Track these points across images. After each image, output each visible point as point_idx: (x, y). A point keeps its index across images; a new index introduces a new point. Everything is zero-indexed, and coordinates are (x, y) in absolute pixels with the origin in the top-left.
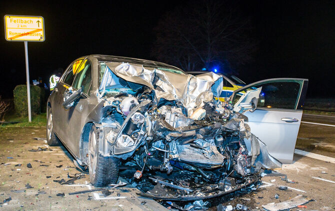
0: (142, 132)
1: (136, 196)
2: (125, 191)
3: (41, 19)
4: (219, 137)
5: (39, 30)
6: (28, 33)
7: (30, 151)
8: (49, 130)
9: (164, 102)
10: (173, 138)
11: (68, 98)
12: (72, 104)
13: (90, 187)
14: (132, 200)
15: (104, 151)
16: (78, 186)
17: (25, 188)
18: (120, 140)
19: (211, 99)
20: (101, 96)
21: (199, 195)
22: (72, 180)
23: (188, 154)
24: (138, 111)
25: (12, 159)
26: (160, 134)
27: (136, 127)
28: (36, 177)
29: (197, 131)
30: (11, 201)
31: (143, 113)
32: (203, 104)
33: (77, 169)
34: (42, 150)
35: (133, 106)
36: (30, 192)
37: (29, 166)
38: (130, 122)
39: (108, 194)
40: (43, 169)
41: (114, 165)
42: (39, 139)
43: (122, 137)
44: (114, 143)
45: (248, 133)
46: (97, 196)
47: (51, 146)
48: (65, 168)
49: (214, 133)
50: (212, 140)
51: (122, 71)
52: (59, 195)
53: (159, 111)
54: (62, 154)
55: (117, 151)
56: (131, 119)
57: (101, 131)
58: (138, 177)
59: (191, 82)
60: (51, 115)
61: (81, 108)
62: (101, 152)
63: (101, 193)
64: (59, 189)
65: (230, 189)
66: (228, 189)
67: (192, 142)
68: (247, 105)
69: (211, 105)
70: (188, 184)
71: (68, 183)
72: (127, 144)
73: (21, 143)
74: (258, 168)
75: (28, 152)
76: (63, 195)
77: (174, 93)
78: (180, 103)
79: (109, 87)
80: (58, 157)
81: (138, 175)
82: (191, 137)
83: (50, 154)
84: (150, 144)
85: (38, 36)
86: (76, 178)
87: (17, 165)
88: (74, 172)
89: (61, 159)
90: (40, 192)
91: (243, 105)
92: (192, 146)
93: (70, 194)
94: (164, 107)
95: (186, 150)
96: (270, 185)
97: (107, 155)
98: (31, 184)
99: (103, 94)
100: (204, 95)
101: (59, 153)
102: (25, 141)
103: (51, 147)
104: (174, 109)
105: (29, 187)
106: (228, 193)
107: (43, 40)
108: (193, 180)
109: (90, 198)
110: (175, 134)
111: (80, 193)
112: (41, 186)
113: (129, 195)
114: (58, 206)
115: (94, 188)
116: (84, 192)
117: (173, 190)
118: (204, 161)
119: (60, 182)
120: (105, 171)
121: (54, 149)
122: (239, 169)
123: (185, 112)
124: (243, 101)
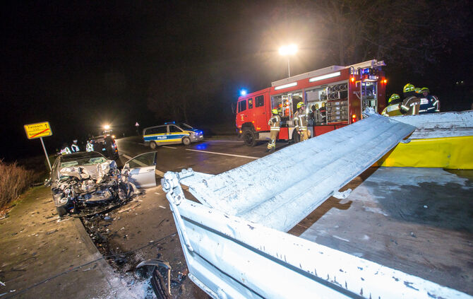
2: (70, 217)
5: (47, 129)
6: (41, 133)
9: (83, 180)
13: (58, 218)
19: (107, 172)
22: (53, 216)
25: (32, 211)
28: (38, 218)
31: (70, 188)
32: (103, 176)
35: (66, 186)
36: (33, 225)
37: (38, 213)
39: (63, 219)
41: (63, 209)
43: (62, 199)
44: (60, 202)
46: (58, 221)
50: (107, 190)
52: (43, 223)
55: (62, 204)
56: (64, 192)
64: (46, 221)
65: (111, 207)
67: (95, 193)
69: (107, 175)
71: (50, 217)
75: (43, 204)
78: (92, 177)
84: (75, 199)
90: (37, 224)
95: (93, 197)
96: (134, 200)
97: (59, 206)
104: (90, 181)
105: (33, 223)
106: (109, 209)
107: (51, 134)
109: (55, 223)
110: (85, 193)
111: (52, 221)
119: (47, 218)
120: (61, 211)
122: (121, 198)
123: (95, 181)
124: (125, 168)
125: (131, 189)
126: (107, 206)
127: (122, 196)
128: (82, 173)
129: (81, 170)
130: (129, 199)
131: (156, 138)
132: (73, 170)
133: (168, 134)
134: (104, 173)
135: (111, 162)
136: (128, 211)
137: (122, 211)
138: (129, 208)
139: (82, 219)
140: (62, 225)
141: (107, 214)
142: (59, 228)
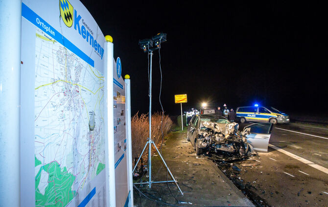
2: (205, 157)
4: (234, 143)
5: (185, 99)
6: (182, 100)
7: (182, 142)
9: (216, 133)
11: (191, 130)
12: (192, 132)
13: (196, 155)
14: (206, 159)
16: (193, 154)
18: (202, 144)
19: (233, 131)
20: (200, 130)
22: (192, 153)
23: (222, 148)
25: (178, 145)
26: (213, 143)
27: (207, 141)
31: (209, 137)
34: (186, 142)
35: (206, 135)
36: (182, 155)
39: (200, 157)
41: (201, 150)
42: (185, 138)
44: (201, 145)
45: (246, 142)
46: (197, 157)
48: (191, 149)
49: (232, 142)
50: (231, 144)
51: (205, 124)
53: (215, 136)
56: (205, 138)
57: (198, 141)
58: (208, 154)
59: (227, 126)
60: (188, 132)
61: (195, 133)
62: (198, 146)
64: (189, 155)
66: (234, 159)
69: (232, 133)
72: (204, 145)
73: (180, 140)
74: (248, 154)
77: (221, 129)
78: (222, 133)
83: (188, 144)
84: (211, 145)
85: (185, 101)
87: (179, 147)
88: (193, 151)
90: (184, 155)
91: (246, 133)
92: (224, 146)
93: (191, 156)
96: (251, 159)
97: (200, 147)
103: (188, 142)
104: (220, 135)
105: (181, 153)
107: (187, 102)
109: (195, 158)
110: (218, 143)
111: (193, 156)
114: (187, 159)
117: (217, 158)
120: (199, 151)
122: (240, 153)
123: (224, 136)
124: (246, 131)
125: (249, 149)
126: (230, 157)
127: (242, 153)
128: (215, 128)
129: (215, 125)
130: (247, 157)
131: (246, 115)
132: (211, 125)
133: (257, 114)
134: (230, 131)
135: (236, 124)
136: (251, 167)
137: (244, 165)
138: (250, 165)
139: (214, 162)
140: (201, 161)
141: (232, 164)
142: (200, 163)
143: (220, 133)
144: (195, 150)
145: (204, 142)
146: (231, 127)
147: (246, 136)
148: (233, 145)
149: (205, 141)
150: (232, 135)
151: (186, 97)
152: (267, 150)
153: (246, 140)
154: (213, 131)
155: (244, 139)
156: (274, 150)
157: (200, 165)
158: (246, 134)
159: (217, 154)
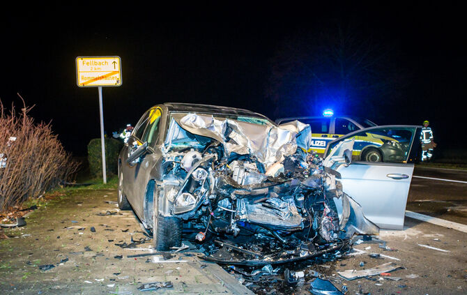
0: (203, 190)
1: (199, 260)
2: (189, 255)
3: (117, 60)
4: (300, 196)
5: (115, 72)
6: (103, 77)
7: (98, 215)
8: (120, 192)
9: (236, 157)
10: (239, 196)
11: (132, 153)
12: (138, 160)
13: (152, 251)
14: (193, 264)
15: (164, 211)
16: (140, 249)
17: (83, 250)
18: (180, 199)
19: (293, 152)
20: (167, 151)
21: (266, 260)
22: (134, 244)
23: (257, 214)
24: (200, 167)
25: (77, 224)
26: (224, 191)
28: (97, 241)
29: (271, 189)
30: (67, 262)
31: (207, 169)
32: (283, 159)
33: (145, 234)
34: (111, 214)
36: (87, 254)
37: (93, 230)
38: (191, 178)
39: (169, 257)
40: (108, 233)
41: (176, 226)
42: (110, 202)
43: (182, 196)
44: (174, 202)
45: (340, 192)
46: (157, 259)
47: (122, 209)
48: (131, 233)
49: (293, 192)
50: (291, 200)
51: (188, 123)
52: (116, 257)
53: (230, 167)
54: (133, 218)
55: (178, 210)
56: (191, 175)
57: (162, 189)
58: (201, 240)
59: (271, 133)
60: (122, 174)
61: (147, 164)
62: (161, 212)
63: (162, 257)
64: (119, 251)
65: (306, 254)
66: (304, 254)
67: (264, 201)
68: (340, 158)
69: (293, 159)
70: (261, 249)
71: (129, 246)
72: (188, 203)
73: (89, 207)
74: (349, 233)
75: (96, 216)
76: (121, 257)
77: (249, 145)
78: (254, 157)
79: (175, 141)
80: (128, 221)
81: (200, 237)
82: (263, 195)
83: (119, 218)
84: (214, 203)
85: (115, 80)
86: (139, 242)
87: (80, 229)
89: (129, 224)
90: (98, 254)
91: (337, 159)
92: (263, 206)
93: (128, 257)
94: (235, 162)
95: (257, 210)
96: (362, 252)
97: (167, 215)
98: (91, 247)
99: (168, 148)
100: (285, 148)
101: (128, 217)
102: (96, 205)
103: (121, 212)
104: (247, 165)
105: (88, 249)
106: (303, 259)
107: (119, 84)
108: (268, 245)
109: (148, 261)
110: (242, 192)
111: (139, 256)
112: (100, 248)
113: (191, 259)
114: (113, 267)
115: (156, 251)
116: (143, 255)
117: (240, 254)
118: (277, 223)
119: (121, 246)
120: (166, 233)
121: (125, 213)
122: (324, 233)
123: (261, 168)
124: (336, 154)
125: (352, 219)
126: (287, 249)
127: (329, 230)
128: (228, 140)
129: (229, 129)
130: (345, 246)
132: (211, 126)
133: (329, 137)
134: (284, 152)
136: (374, 279)
137: (349, 274)
138: (368, 272)
139: (229, 272)
140: (175, 272)
141: (300, 274)
142: (171, 279)
143: (247, 158)
144: (149, 232)
145: (187, 189)
146: (288, 138)
147: (338, 170)
148: (297, 203)
149: (191, 186)
150: (292, 166)
151: (118, 67)
152: (400, 222)
153: (339, 187)
154: (221, 151)
155: (330, 182)
156: (418, 222)
157: (170, 285)
158: (336, 164)
159: (238, 239)
